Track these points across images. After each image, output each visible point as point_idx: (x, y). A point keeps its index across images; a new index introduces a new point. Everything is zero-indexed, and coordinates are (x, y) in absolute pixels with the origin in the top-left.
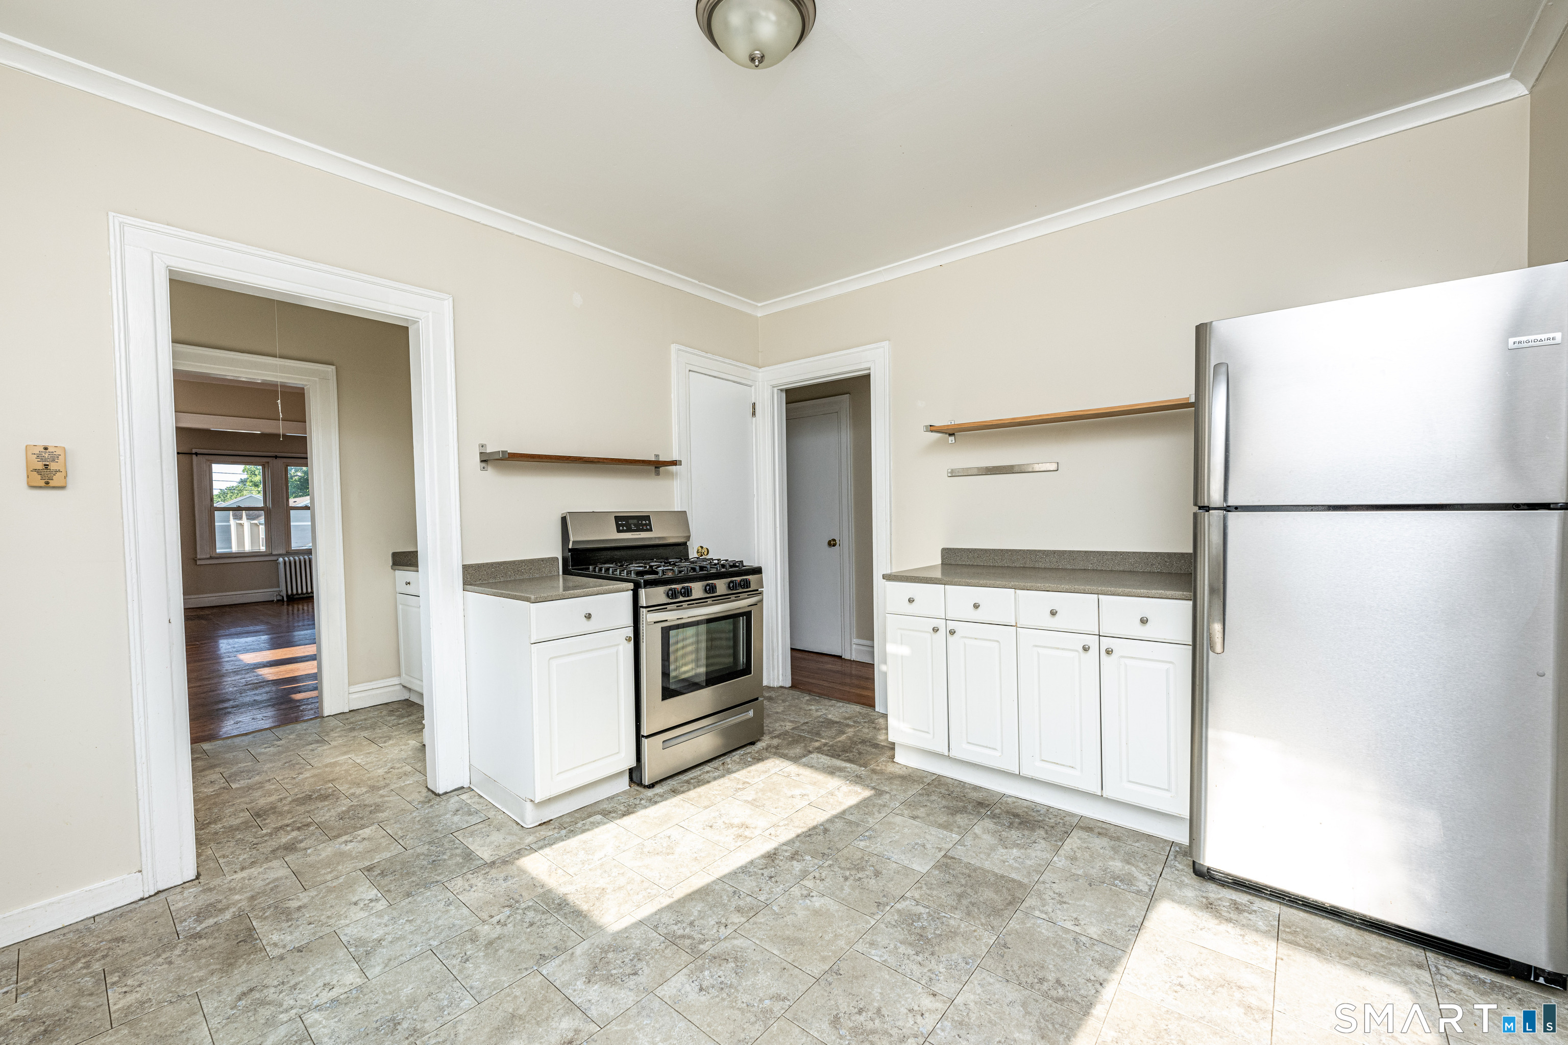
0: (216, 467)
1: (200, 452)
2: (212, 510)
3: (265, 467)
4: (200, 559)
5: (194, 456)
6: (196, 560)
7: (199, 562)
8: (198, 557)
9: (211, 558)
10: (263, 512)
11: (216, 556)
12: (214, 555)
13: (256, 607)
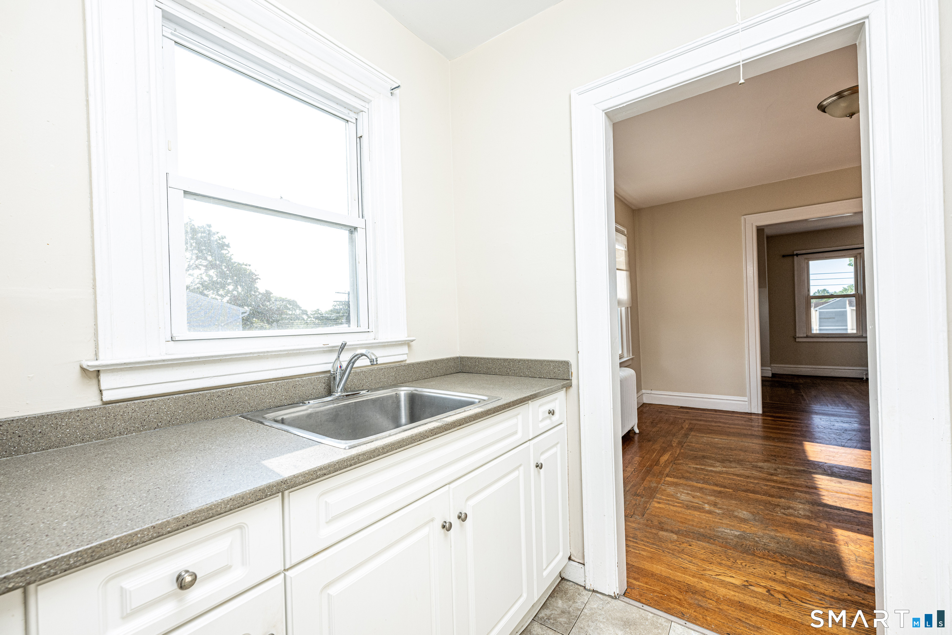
0: (811, 263)
1: (800, 253)
2: (809, 298)
3: (857, 258)
4: (798, 337)
5: (795, 257)
6: (795, 338)
7: (798, 340)
8: (797, 336)
9: (807, 337)
10: (854, 298)
11: (811, 335)
12: (809, 335)
13: (845, 383)
